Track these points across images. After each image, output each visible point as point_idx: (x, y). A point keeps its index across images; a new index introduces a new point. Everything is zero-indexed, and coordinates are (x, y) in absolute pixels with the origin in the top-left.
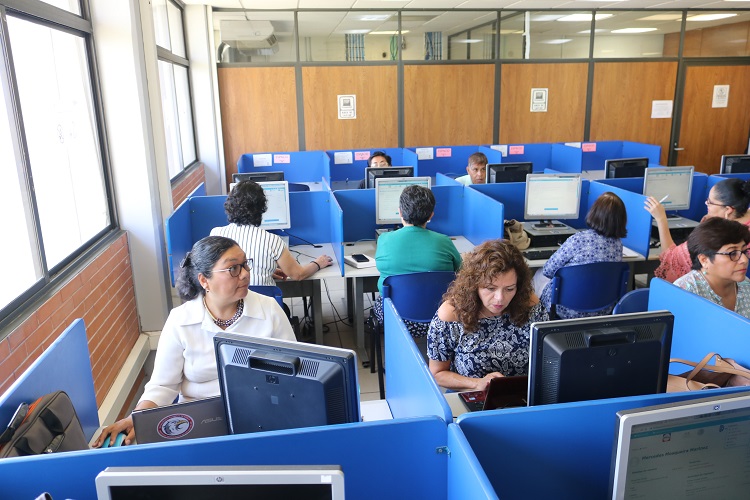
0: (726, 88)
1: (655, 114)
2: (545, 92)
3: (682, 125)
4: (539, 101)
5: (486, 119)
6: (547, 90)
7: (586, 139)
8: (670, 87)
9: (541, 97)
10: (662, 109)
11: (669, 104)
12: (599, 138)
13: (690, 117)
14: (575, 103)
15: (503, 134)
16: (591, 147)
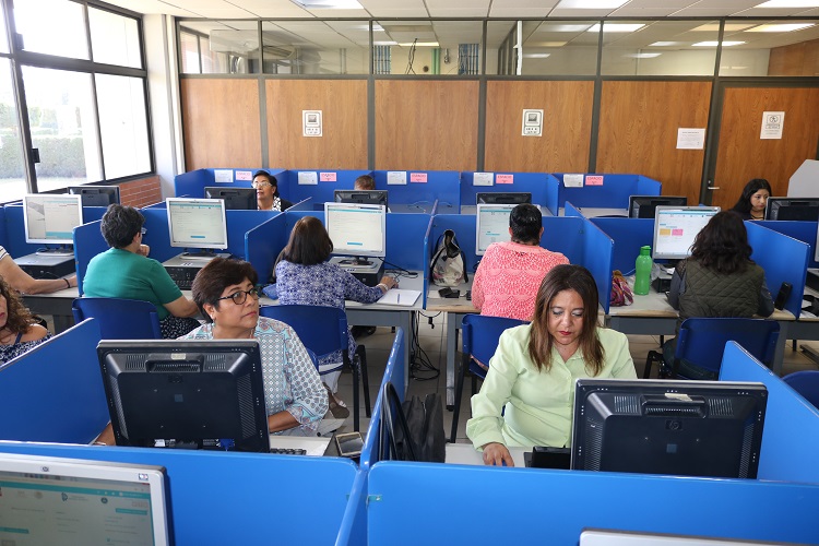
0: (781, 116)
1: (681, 144)
2: (539, 114)
3: (719, 159)
4: (532, 123)
5: (470, 142)
6: (542, 111)
7: (592, 171)
8: (702, 111)
9: (535, 120)
10: (691, 139)
11: (702, 132)
12: (607, 170)
13: (730, 151)
14: (577, 127)
15: (489, 160)
16: (598, 180)
